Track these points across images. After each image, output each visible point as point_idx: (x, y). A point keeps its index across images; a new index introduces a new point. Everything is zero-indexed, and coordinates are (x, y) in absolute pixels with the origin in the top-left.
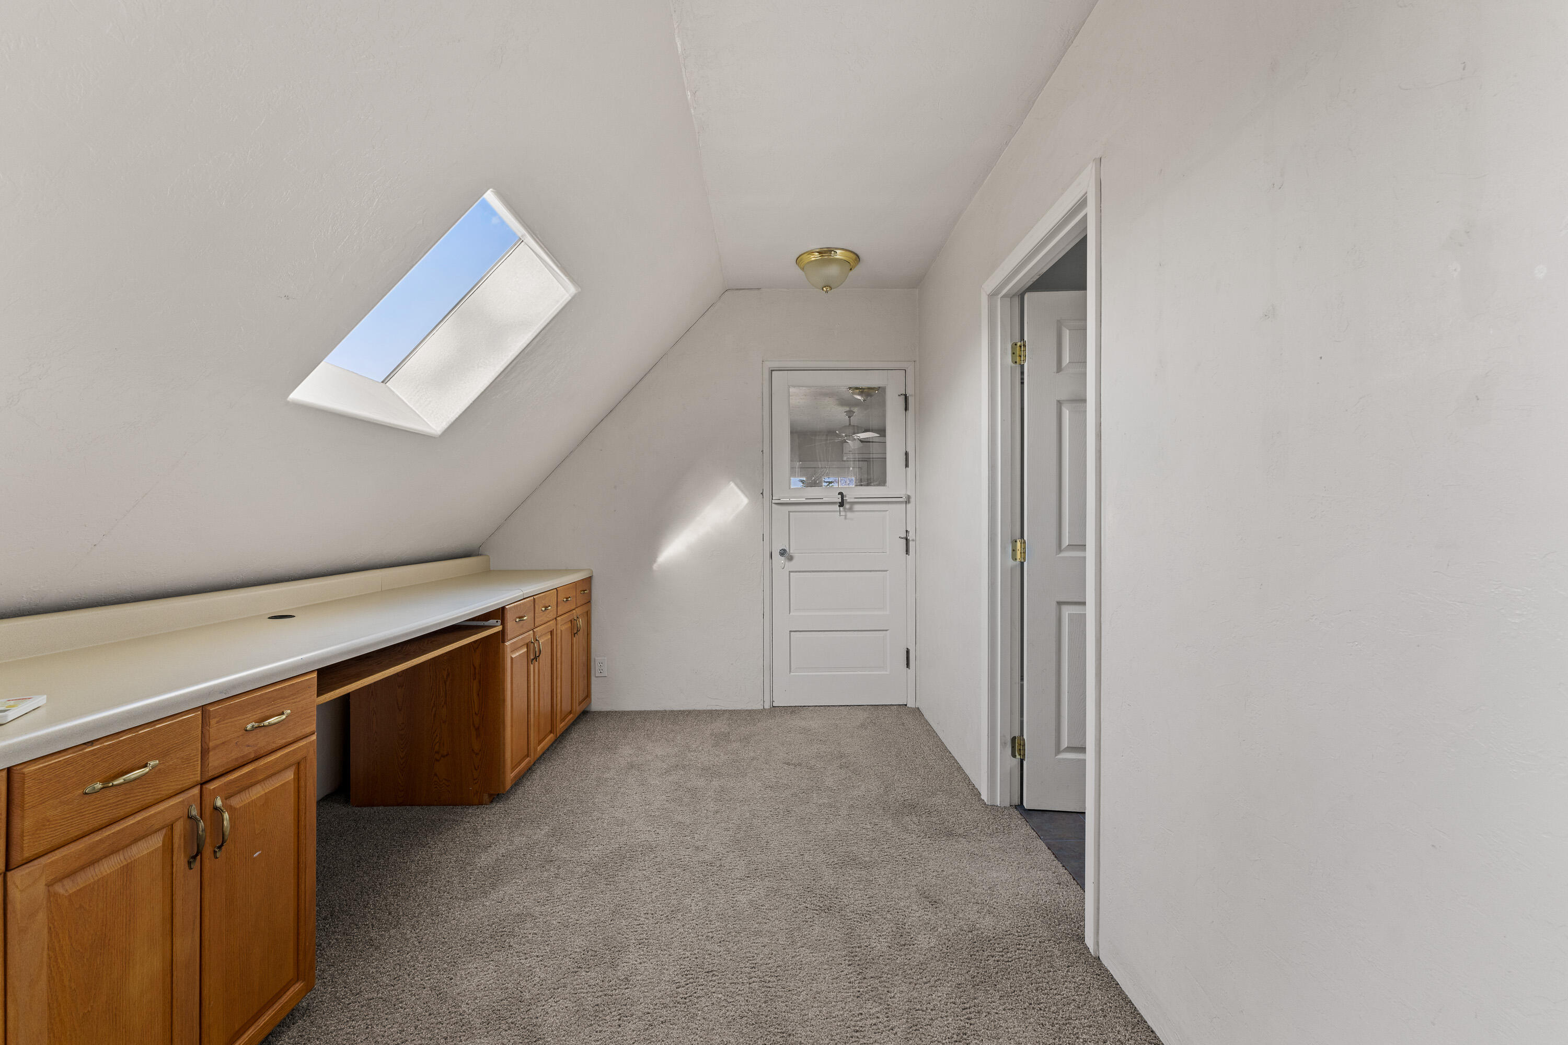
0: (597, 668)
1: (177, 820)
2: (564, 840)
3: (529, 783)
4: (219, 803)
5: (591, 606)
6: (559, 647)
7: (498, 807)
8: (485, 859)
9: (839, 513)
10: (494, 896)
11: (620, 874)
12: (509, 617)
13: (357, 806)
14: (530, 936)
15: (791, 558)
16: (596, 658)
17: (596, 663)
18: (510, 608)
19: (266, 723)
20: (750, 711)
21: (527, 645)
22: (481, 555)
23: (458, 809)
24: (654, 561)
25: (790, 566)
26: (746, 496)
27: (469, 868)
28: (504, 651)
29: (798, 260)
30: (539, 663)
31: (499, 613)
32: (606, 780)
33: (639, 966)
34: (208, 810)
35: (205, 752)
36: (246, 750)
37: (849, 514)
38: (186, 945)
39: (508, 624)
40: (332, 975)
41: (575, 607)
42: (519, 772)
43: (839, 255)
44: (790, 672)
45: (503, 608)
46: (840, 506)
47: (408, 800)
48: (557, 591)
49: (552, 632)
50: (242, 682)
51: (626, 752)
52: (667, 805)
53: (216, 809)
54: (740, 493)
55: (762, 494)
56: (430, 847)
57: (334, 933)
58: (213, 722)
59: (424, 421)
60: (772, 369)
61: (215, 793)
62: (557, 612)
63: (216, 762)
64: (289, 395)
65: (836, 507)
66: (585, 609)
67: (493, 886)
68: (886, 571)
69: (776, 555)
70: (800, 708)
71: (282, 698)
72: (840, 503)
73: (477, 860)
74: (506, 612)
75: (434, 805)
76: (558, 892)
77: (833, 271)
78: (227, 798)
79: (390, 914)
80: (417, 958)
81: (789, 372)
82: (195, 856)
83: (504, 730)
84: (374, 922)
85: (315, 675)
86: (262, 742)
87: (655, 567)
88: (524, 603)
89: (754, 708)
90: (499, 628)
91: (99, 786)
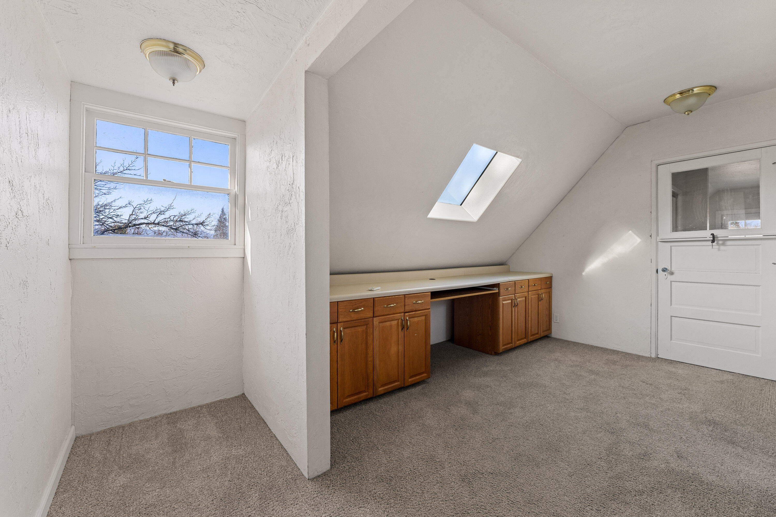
0: (554, 318)
1: (399, 319)
2: (513, 373)
3: (511, 354)
4: (407, 318)
5: (552, 289)
6: (530, 304)
7: (496, 358)
8: (485, 369)
9: (711, 247)
10: (483, 378)
11: (528, 388)
12: (501, 287)
13: (456, 345)
14: (488, 392)
15: (672, 273)
16: (554, 314)
17: (554, 316)
18: (502, 284)
19: (418, 302)
20: (639, 356)
21: (512, 300)
22: (506, 265)
23: (484, 354)
24: (583, 271)
25: (671, 278)
26: (640, 238)
27: (479, 369)
28: (499, 300)
29: (665, 101)
30: (518, 308)
31: (497, 285)
32: (542, 361)
33: (517, 412)
34: (405, 320)
35: (405, 306)
36: (413, 308)
37: (722, 248)
38: (401, 348)
39: (501, 290)
40: (436, 379)
41: (540, 289)
42: (506, 348)
43: (696, 90)
44: (671, 340)
45: (499, 284)
46: (712, 242)
47: (470, 346)
48: (529, 281)
49: (526, 297)
50: (412, 291)
51: (558, 355)
52: (563, 376)
53: (407, 320)
54: (635, 236)
55: (651, 236)
56: (471, 361)
57: (439, 371)
58: (406, 299)
59: (471, 216)
60: (658, 164)
61: (407, 316)
62: (528, 289)
63: (407, 308)
64: (427, 216)
65: (710, 243)
66: (548, 290)
67: (484, 376)
68: (759, 286)
69: (660, 271)
70: (678, 363)
71: (421, 297)
72: (712, 240)
73: (482, 368)
74: (500, 285)
75: (477, 350)
76: (502, 385)
77: (692, 101)
78: (409, 318)
79: (453, 372)
80: (456, 383)
81: (670, 164)
82: (403, 328)
83: (499, 329)
84: (449, 372)
85: (430, 293)
86: (417, 307)
87: (583, 274)
88: (510, 283)
89: (644, 355)
90: (497, 291)
91: (386, 306)
